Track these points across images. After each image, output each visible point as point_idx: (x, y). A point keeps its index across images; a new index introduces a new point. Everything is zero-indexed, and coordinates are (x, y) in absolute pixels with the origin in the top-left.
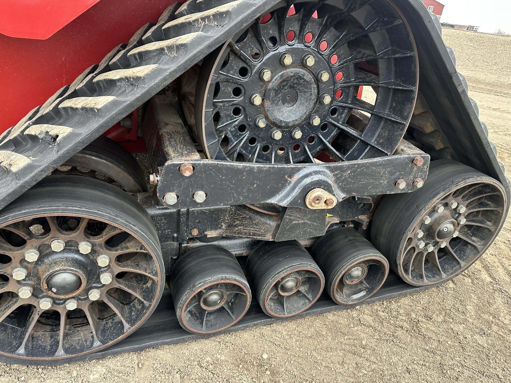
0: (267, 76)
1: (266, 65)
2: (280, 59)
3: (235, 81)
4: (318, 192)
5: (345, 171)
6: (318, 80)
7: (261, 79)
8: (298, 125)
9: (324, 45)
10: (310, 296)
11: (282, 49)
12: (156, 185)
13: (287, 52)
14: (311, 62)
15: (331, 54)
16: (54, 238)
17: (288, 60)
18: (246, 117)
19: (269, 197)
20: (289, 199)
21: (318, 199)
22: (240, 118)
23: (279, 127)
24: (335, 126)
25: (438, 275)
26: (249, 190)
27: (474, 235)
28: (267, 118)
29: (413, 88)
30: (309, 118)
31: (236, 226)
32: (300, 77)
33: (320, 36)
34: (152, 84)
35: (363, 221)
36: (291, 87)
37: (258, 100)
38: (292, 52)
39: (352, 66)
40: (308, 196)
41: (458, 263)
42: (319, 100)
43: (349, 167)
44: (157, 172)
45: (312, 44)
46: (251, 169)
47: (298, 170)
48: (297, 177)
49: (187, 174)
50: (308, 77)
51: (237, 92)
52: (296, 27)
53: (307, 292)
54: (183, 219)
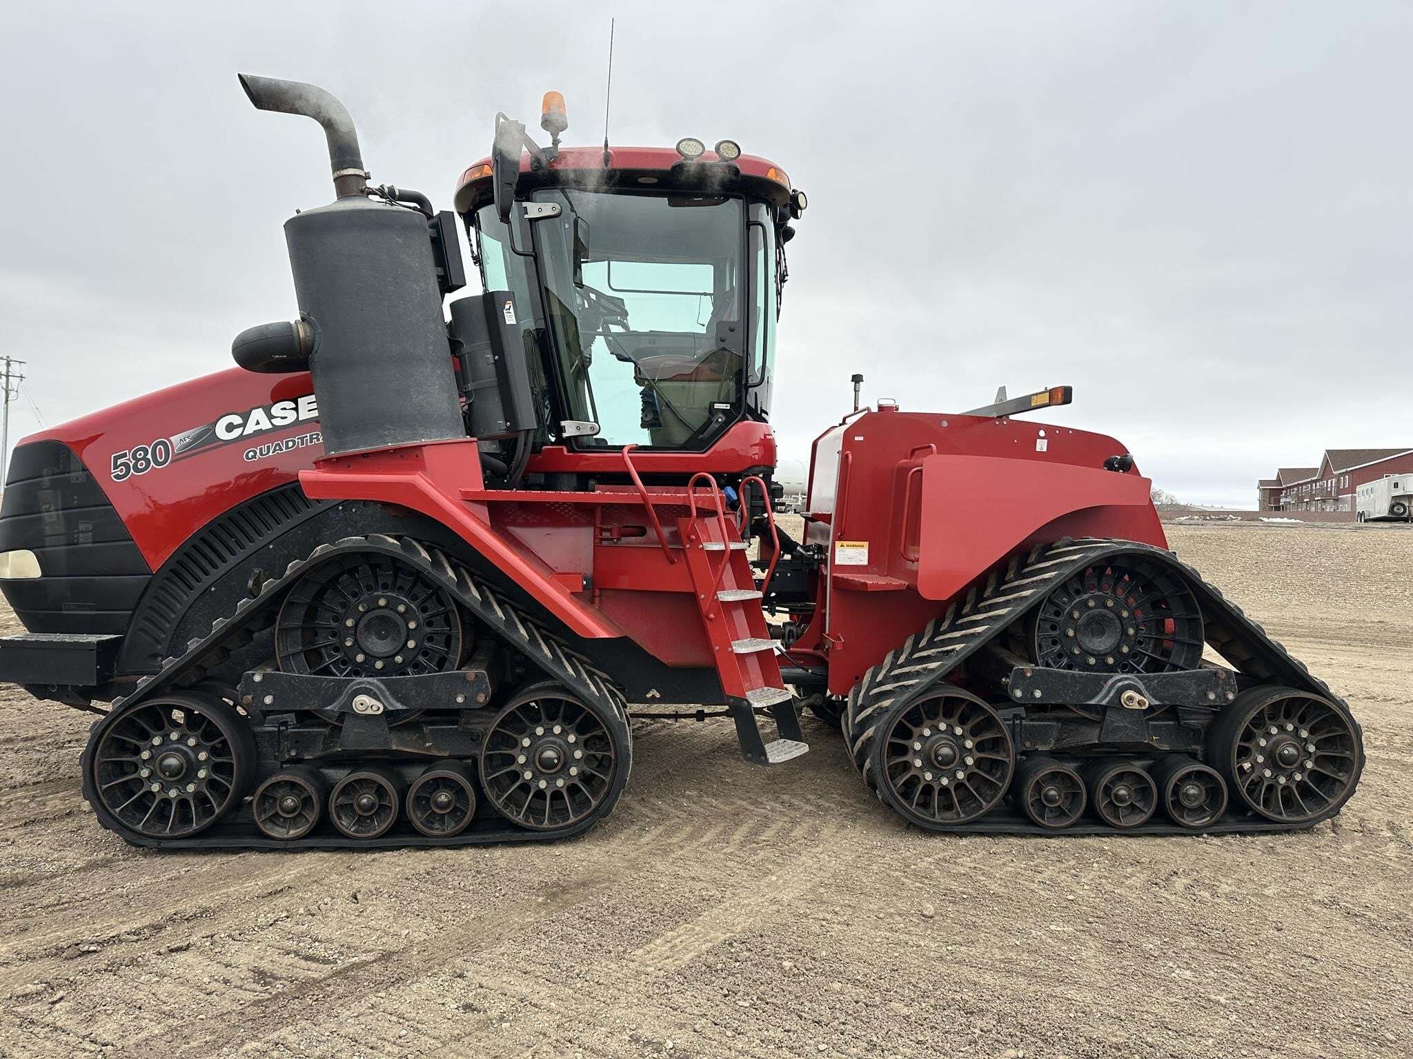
0: (1076, 615)
1: (1074, 608)
2: (1085, 603)
3: (1051, 621)
4: (1130, 693)
5: (1153, 680)
6: (1120, 618)
7: (1072, 618)
8: (1109, 653)
9: (1119, 591)
10: (1145, 810)
11: (1085, 596)
12: (1007, 685)
13: (1090, 598)
14: (1110, 603)
15: (1126, 598)
16: (941, 721)
17: (1092, 604)
18: (1062, 646)
19: (1091, 699)
20: (1107, 699)
21: (1131, 699)
22: (1058, 647)
23: (1093, 655)
24: (1145, 655)
25: (1303, 814)
26: (1073, 692)
27: (1340, 771)
28: (1080, 647)
29: (1198, 616)
30: (1118, 647)
31: (1064, 739)
32: (1104, 616)
33: (1115, 585)
34: (1009, 618)
35: (1197, 750)
36: (1098, 623)
37: (1071, 633)
38: (1094, 598)
39: (1148, 605)
40: (1122, 696)
41: (1327, 801)
42: (1124, 632)
43: (1155, 678)
44: (1008, 677)
45: (1109, 592)
46: (1074, 674)
47: (1111, 677)
48: (1110, 682)
49: (1029, 675)
50: (1111, 615)
51: (1053, 628)
52: (1095, 582)
53: (1144, 806)
54: (1017, 730)
